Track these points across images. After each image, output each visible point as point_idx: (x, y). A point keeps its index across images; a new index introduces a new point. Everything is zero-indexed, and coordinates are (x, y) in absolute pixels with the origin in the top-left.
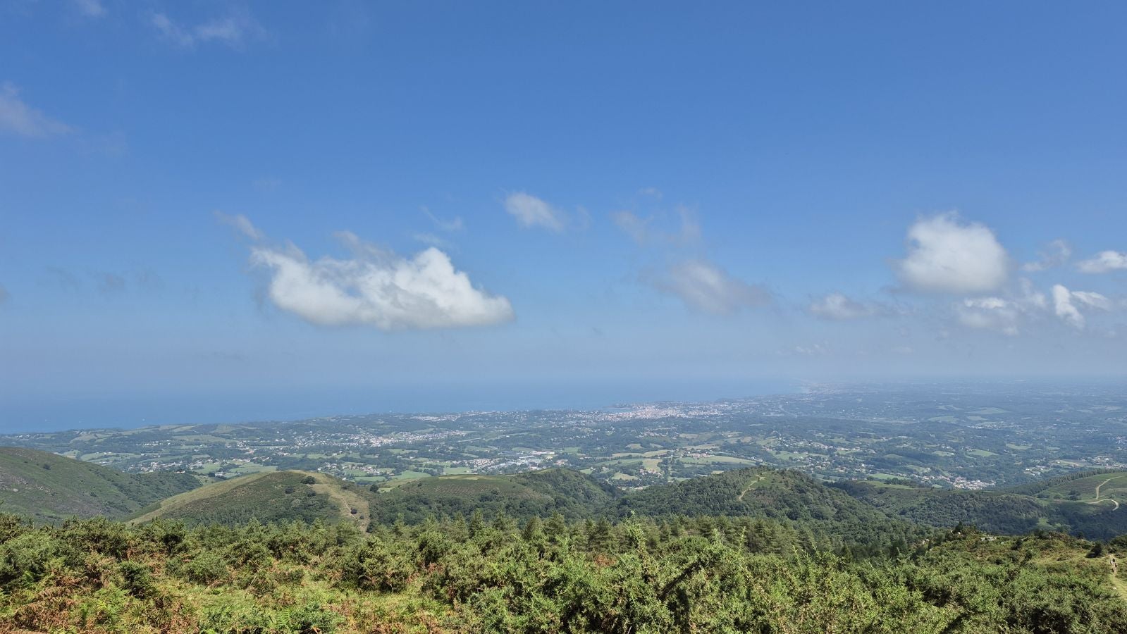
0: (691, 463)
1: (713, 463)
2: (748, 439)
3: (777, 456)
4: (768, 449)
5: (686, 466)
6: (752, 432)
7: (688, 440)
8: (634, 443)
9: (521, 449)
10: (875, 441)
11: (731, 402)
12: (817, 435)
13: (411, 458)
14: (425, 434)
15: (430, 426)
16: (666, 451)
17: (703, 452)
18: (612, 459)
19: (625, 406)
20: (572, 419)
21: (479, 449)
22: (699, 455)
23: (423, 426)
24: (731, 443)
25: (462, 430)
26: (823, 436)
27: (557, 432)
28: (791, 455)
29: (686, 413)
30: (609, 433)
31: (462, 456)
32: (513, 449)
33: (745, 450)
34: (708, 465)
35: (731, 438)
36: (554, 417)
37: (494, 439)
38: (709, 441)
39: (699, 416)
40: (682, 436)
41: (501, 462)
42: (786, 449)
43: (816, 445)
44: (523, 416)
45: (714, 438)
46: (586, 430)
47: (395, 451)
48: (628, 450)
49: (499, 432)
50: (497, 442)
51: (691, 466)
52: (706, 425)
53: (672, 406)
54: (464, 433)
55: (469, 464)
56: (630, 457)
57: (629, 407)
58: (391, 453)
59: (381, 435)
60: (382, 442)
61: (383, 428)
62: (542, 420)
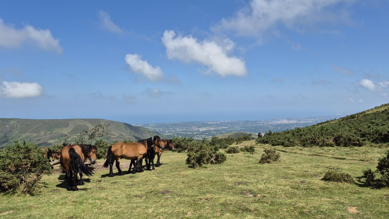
14: (214, 127)
19: (275, 120)
20: (260, 124)
23: (211, 125)
36: (253, 123)
39: (305, 123)
44: (242, 122)
53: (293, 119)
54: (226, 128)
58: (212, 133)
59: (200, 127)
60: (203, 130)
61: (199, 126)
62: (250, 124)
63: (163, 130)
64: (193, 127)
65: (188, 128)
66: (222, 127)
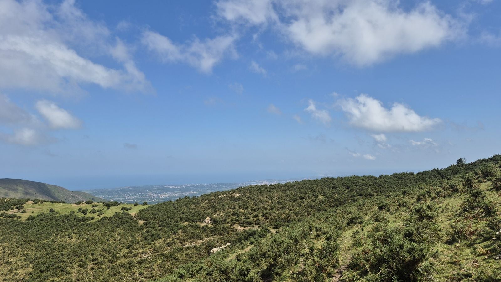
59: (159, 193)
60: (164, 196)
61: (159, 191)
63: (104, 198)
64: (149, 193)
65: (143, 195)
66: (190, 192)
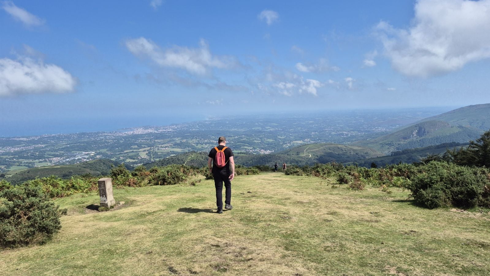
0: (161, 152)
1: (171, 151)
2: (184, 141)
3: (197, 147)
4: (193, 144)
5: (159, 154)
6: (186, 137)
7: (159, 142)
8: (134, 145)
9: (76, 151)
10: (233, 138)
11: (176, 125)
12: (212, 137)
13: (15, 159)
14: (20, 147)
15: (23, 143)
16: (150, 148)
17: (166, 147)
18: (124, 153)
19: (128, 129)
20: (102, 136)
21: (53, 153)
22: (164, 149)
23: (20, 143)
24: (178, 142)
25: (42, 144)
26: (214, 137)
27: (95, 142)
28: (202, 146)
29: (157, 131)
30: (121, 142)
31: (44, 157)
32: (72, 152)
33: (184, 145)
34: (169, 153)
35: (178, 140)
36: (92, 135)
37: (61, 148)
38: (168, 142)
39: (163, 132)
40: (156, 141)
41: (66, 158)
42: (200, 143)
43: (211, 141)
44: (76, 136)
45: (170, 141)
46: (110, 141)
47: (4, 157)
48: (131, 149)
49: (63, 144)
50: (63, 149)
51: (161, 153)
52: (166, 135)
53: (150, 128)
54: (43, 146)
55: (49, 160)
56: (133, 152)
57: (130, 129)
62: (87, 137)
